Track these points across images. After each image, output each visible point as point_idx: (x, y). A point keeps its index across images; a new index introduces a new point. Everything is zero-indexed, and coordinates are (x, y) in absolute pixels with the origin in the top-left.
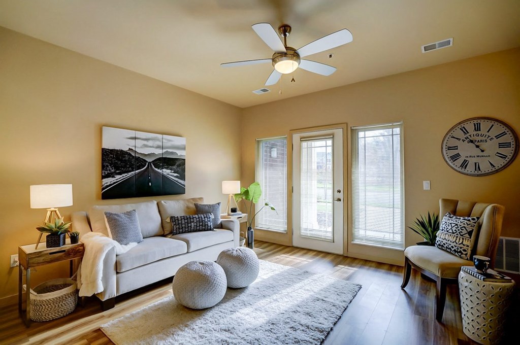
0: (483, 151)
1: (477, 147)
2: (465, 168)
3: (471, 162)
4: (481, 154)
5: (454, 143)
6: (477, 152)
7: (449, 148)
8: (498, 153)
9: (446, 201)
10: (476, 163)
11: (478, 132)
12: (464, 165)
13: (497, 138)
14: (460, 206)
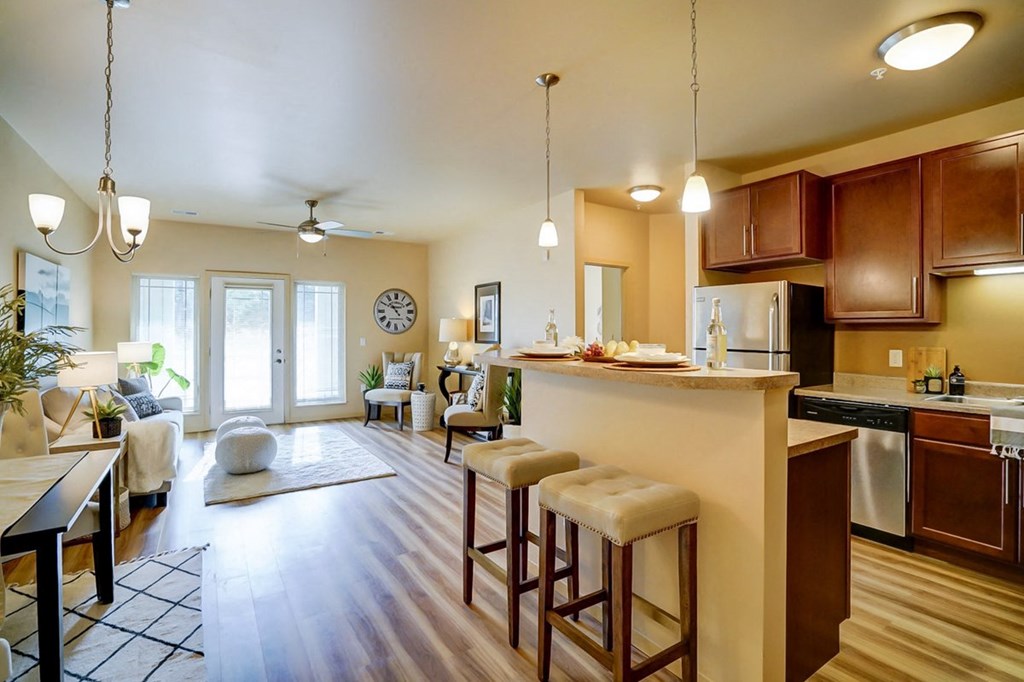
0: (400, 315)
1: (396, 311)
2: (389, 328)
3: (393, 323)
4: (398, 317)
5: (382, 307)
6: (395, 315)
7: (380, 311)
8: (407, 317)
9: (387, 353)
10: (395, 324)
11: (397, 300)
12: (388, 325)
13: (406, 306)
14: (396, 357)
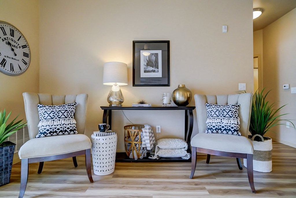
0: (16, 55)
1: (13, 50)
2: (4, 66)
3: (8, 61)
4: (14, 57)
8: (23, 59)
10: (11, 64)
11: (12, 38)
12: (3, 63)
13: (23, 48)
